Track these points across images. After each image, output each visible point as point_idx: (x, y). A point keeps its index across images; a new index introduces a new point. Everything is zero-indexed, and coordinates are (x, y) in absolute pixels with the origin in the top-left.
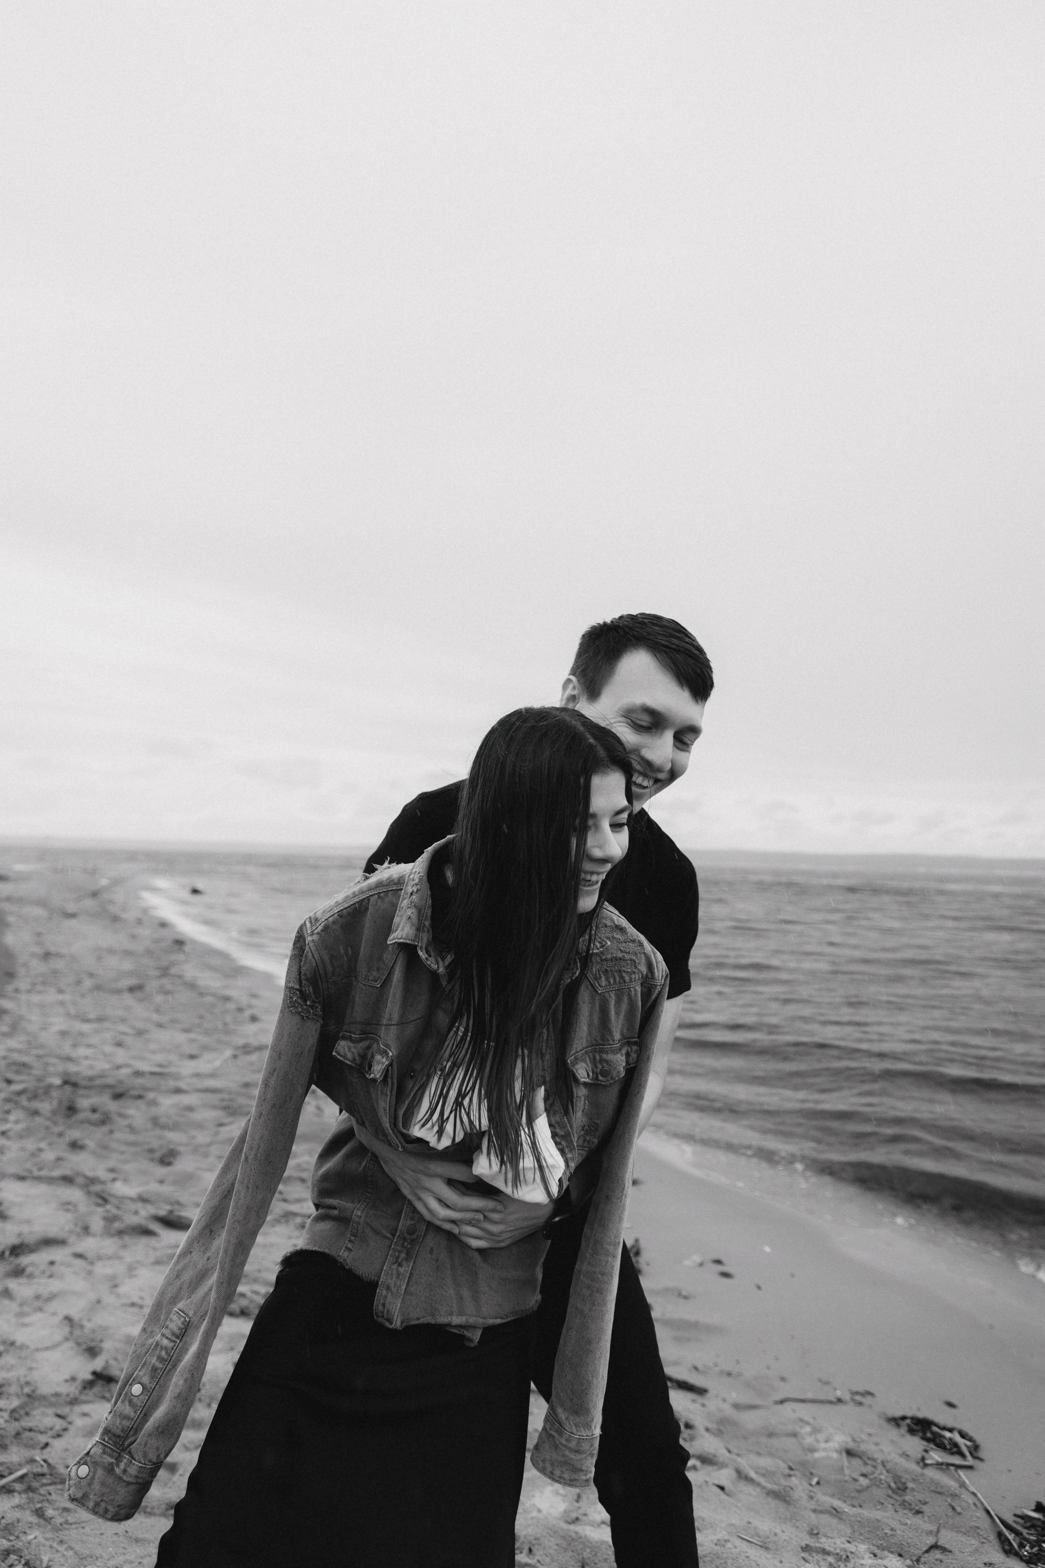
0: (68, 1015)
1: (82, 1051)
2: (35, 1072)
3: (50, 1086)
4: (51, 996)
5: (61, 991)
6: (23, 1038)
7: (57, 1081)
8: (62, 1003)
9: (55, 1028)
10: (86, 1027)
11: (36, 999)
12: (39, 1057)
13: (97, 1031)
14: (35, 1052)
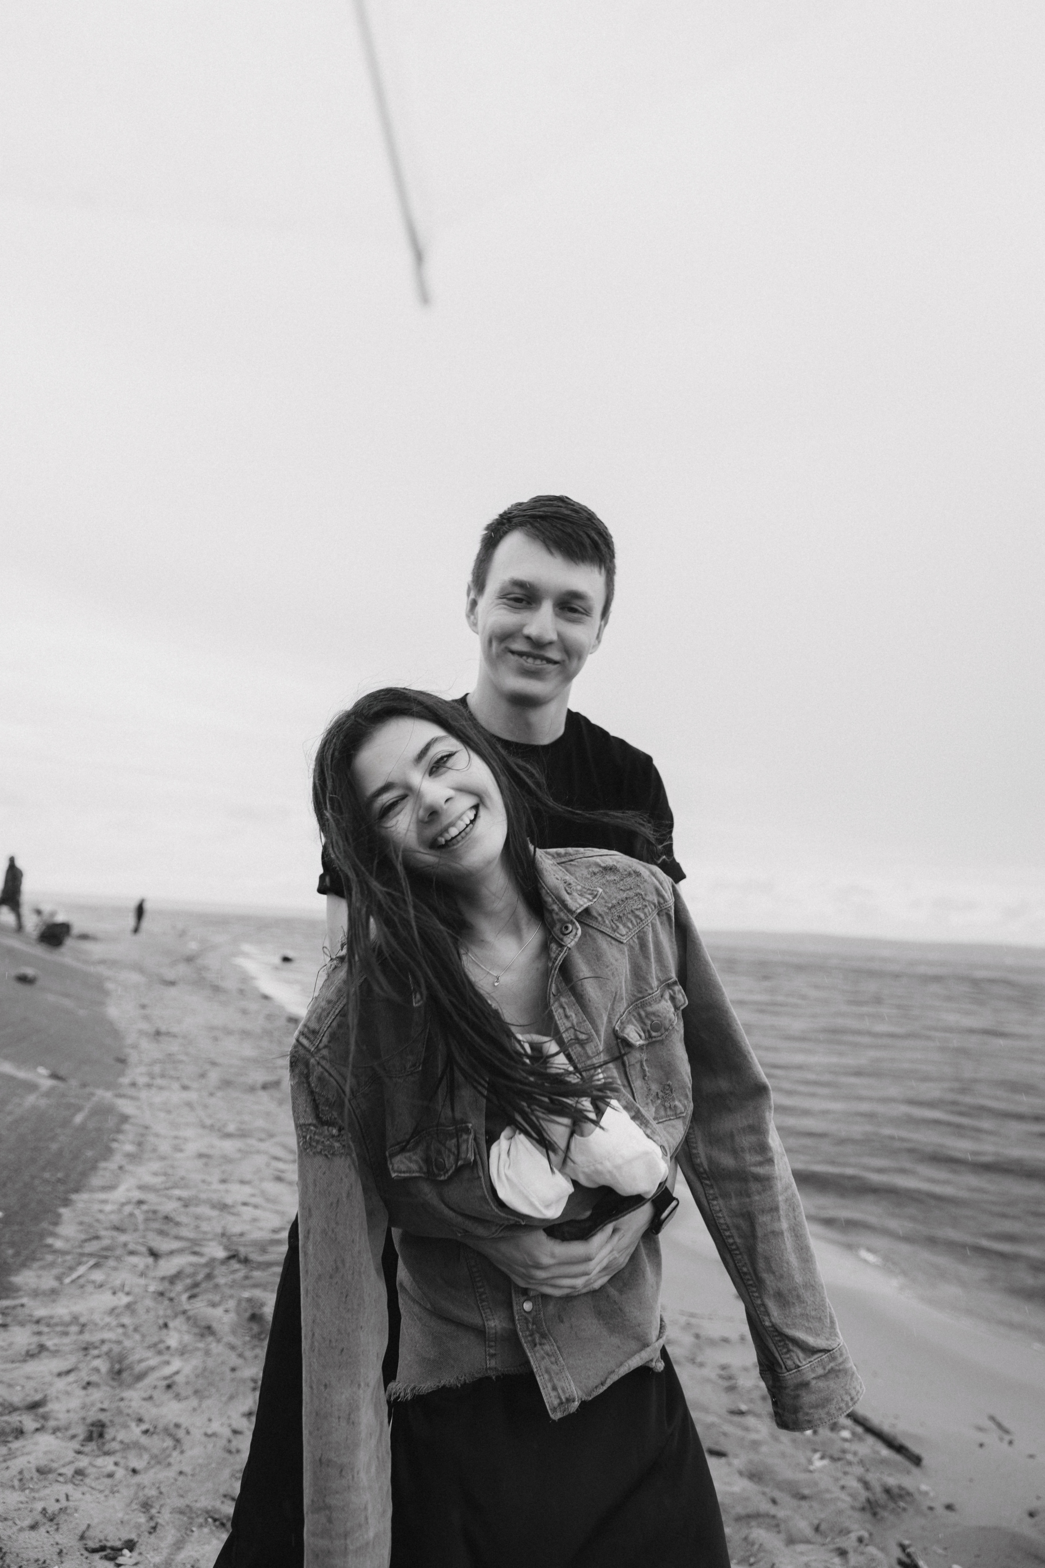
0: (204, 1127)
1: (236, 1193)
2: (185, 1232)
3: (212, 1262)
4: (176, 1096)
5: (185, 1088)
6: (156, 1166)
7: (221, 1254)
8: (189, 1105)
9: (192, 1148)
10: (229, 1146)
11: (158, 1098)
12: (186, 1203)
13: (245, 1153)
14: (177, 1192)
